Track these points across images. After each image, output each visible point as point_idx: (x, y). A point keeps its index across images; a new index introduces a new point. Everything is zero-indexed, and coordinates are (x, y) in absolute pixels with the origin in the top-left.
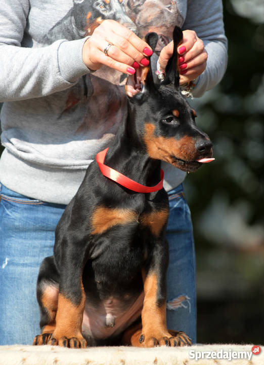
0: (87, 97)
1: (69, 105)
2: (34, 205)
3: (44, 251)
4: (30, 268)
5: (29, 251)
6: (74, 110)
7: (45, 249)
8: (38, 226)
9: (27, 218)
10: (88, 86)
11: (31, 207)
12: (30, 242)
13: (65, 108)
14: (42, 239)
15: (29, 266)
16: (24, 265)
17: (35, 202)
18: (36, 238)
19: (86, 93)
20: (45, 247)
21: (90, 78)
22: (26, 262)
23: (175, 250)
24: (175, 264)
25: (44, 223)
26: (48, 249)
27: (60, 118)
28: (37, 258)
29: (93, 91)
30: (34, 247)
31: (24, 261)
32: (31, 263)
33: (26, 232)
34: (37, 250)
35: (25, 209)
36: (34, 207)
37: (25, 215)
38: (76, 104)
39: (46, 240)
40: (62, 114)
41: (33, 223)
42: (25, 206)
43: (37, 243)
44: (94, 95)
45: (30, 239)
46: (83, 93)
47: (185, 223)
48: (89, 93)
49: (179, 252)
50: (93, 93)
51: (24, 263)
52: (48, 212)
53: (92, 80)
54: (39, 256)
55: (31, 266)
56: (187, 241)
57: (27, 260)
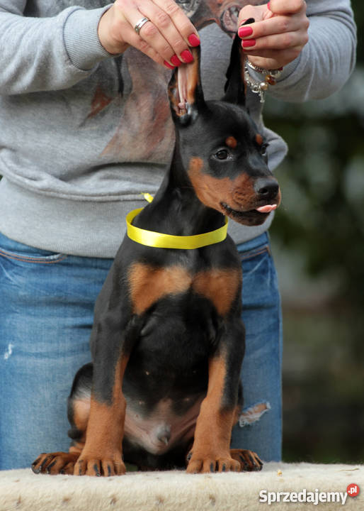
0: (122, 95)
1: (96, 108)
2: (45, 265)
3: (64, 334)
4: (47, 359)
5: (43, 334)
6: (103, 114)
7: (66, 331)
8: (52, 296)
9: (36, 284)
10: (124, 79)
11: (42, 267)
12: (43, 321)
13: (90, 112)
14: (60, 316)
15: (45, 357)
16: (37, 355)
17: (47, 260)
18: (50, 315)
19: (121, 90)
20: (65, 327)
21: (128, 67)
22: (40, 350)
23: (253, 336)
24: (252, 356)
25: (61, 291)
26: (69, 331)
27: (82, 125)
28: (56, 345)
29: (132, 86)
30: (49, 328)
31: (37, 350)
32: (48, 353)
33: (35, 305)
34: (54, 333)
35: (33, 270)
36: (47, 267)
37: (34, 279)
38: (106, 107)
39: (65, 317)
40: (85, 120)
41: (45, 292)
42: (33, 266)
43: (53, 321)
44: (133, 92)
45: (43, 316)
46: (116, 89)
47: (269, 294)
48: (125, 88)
49: (258, 338)
50: (131, 89)
51: (38, 352)
52: (67, 275)
53: (130, 69)
54: (58, 342)
55: (48, 357)
56: (272, 321)
57: (41, 347)
